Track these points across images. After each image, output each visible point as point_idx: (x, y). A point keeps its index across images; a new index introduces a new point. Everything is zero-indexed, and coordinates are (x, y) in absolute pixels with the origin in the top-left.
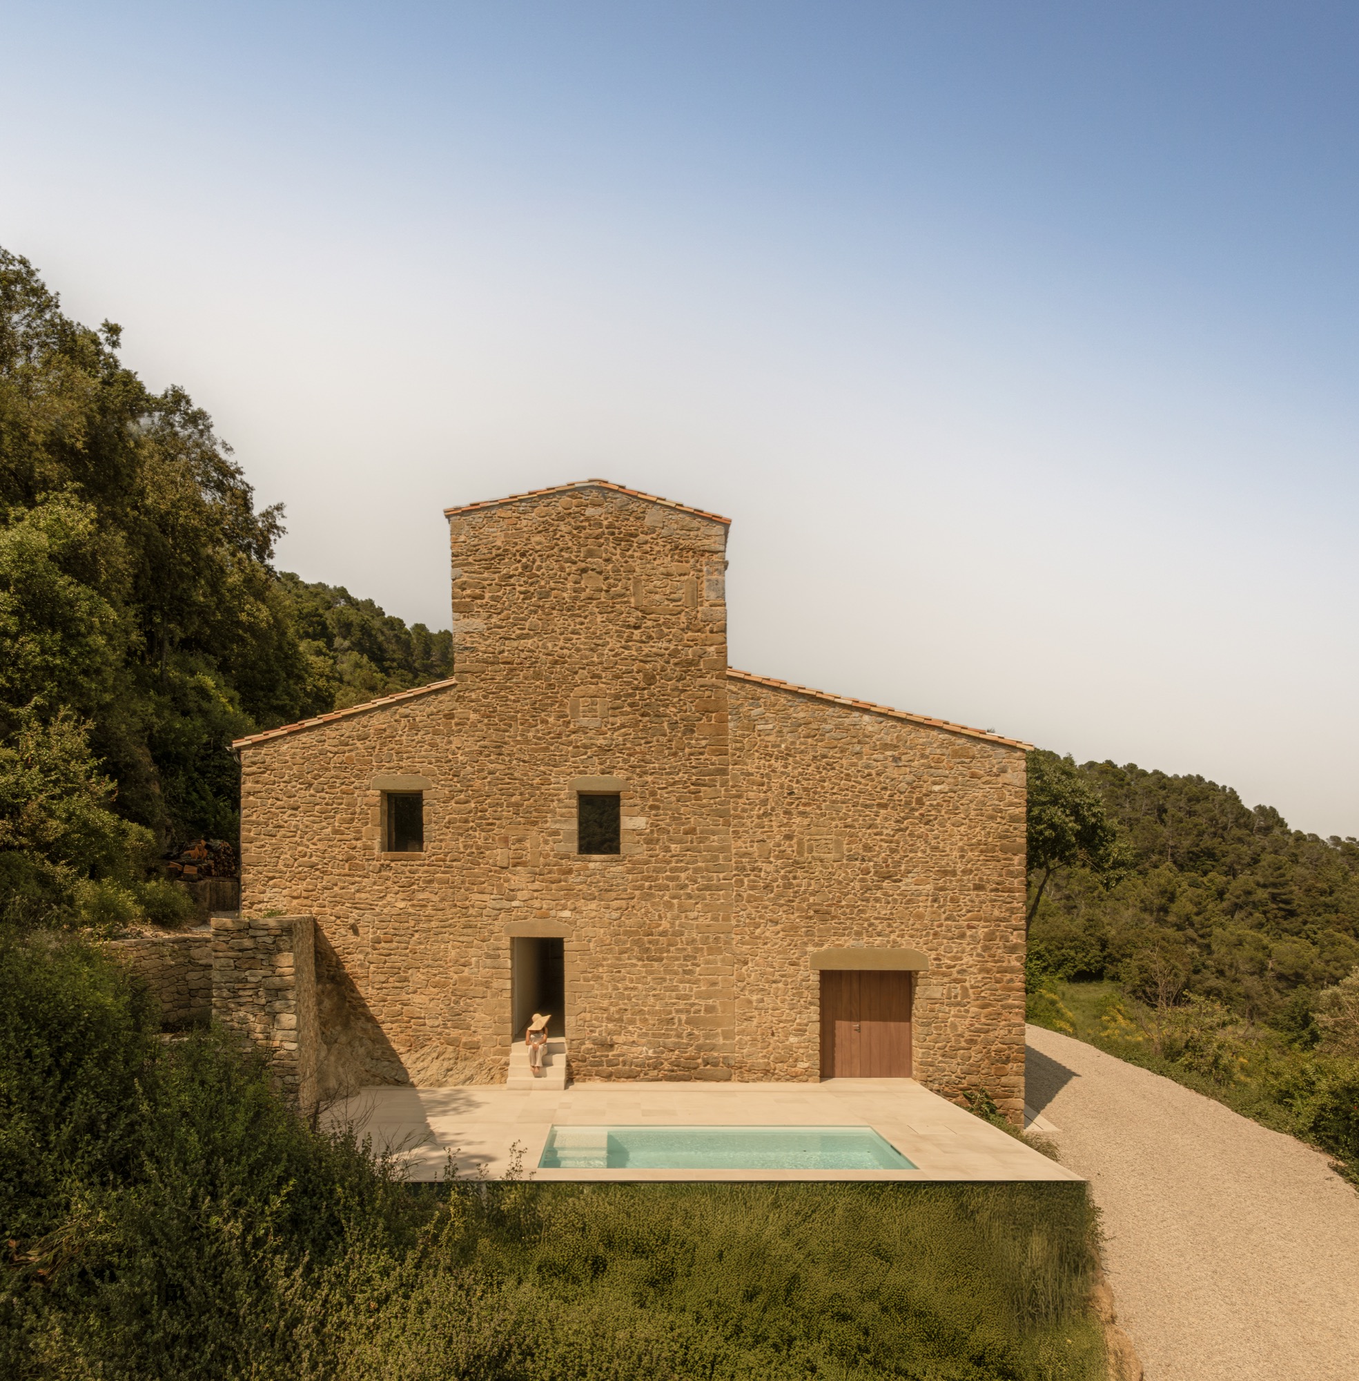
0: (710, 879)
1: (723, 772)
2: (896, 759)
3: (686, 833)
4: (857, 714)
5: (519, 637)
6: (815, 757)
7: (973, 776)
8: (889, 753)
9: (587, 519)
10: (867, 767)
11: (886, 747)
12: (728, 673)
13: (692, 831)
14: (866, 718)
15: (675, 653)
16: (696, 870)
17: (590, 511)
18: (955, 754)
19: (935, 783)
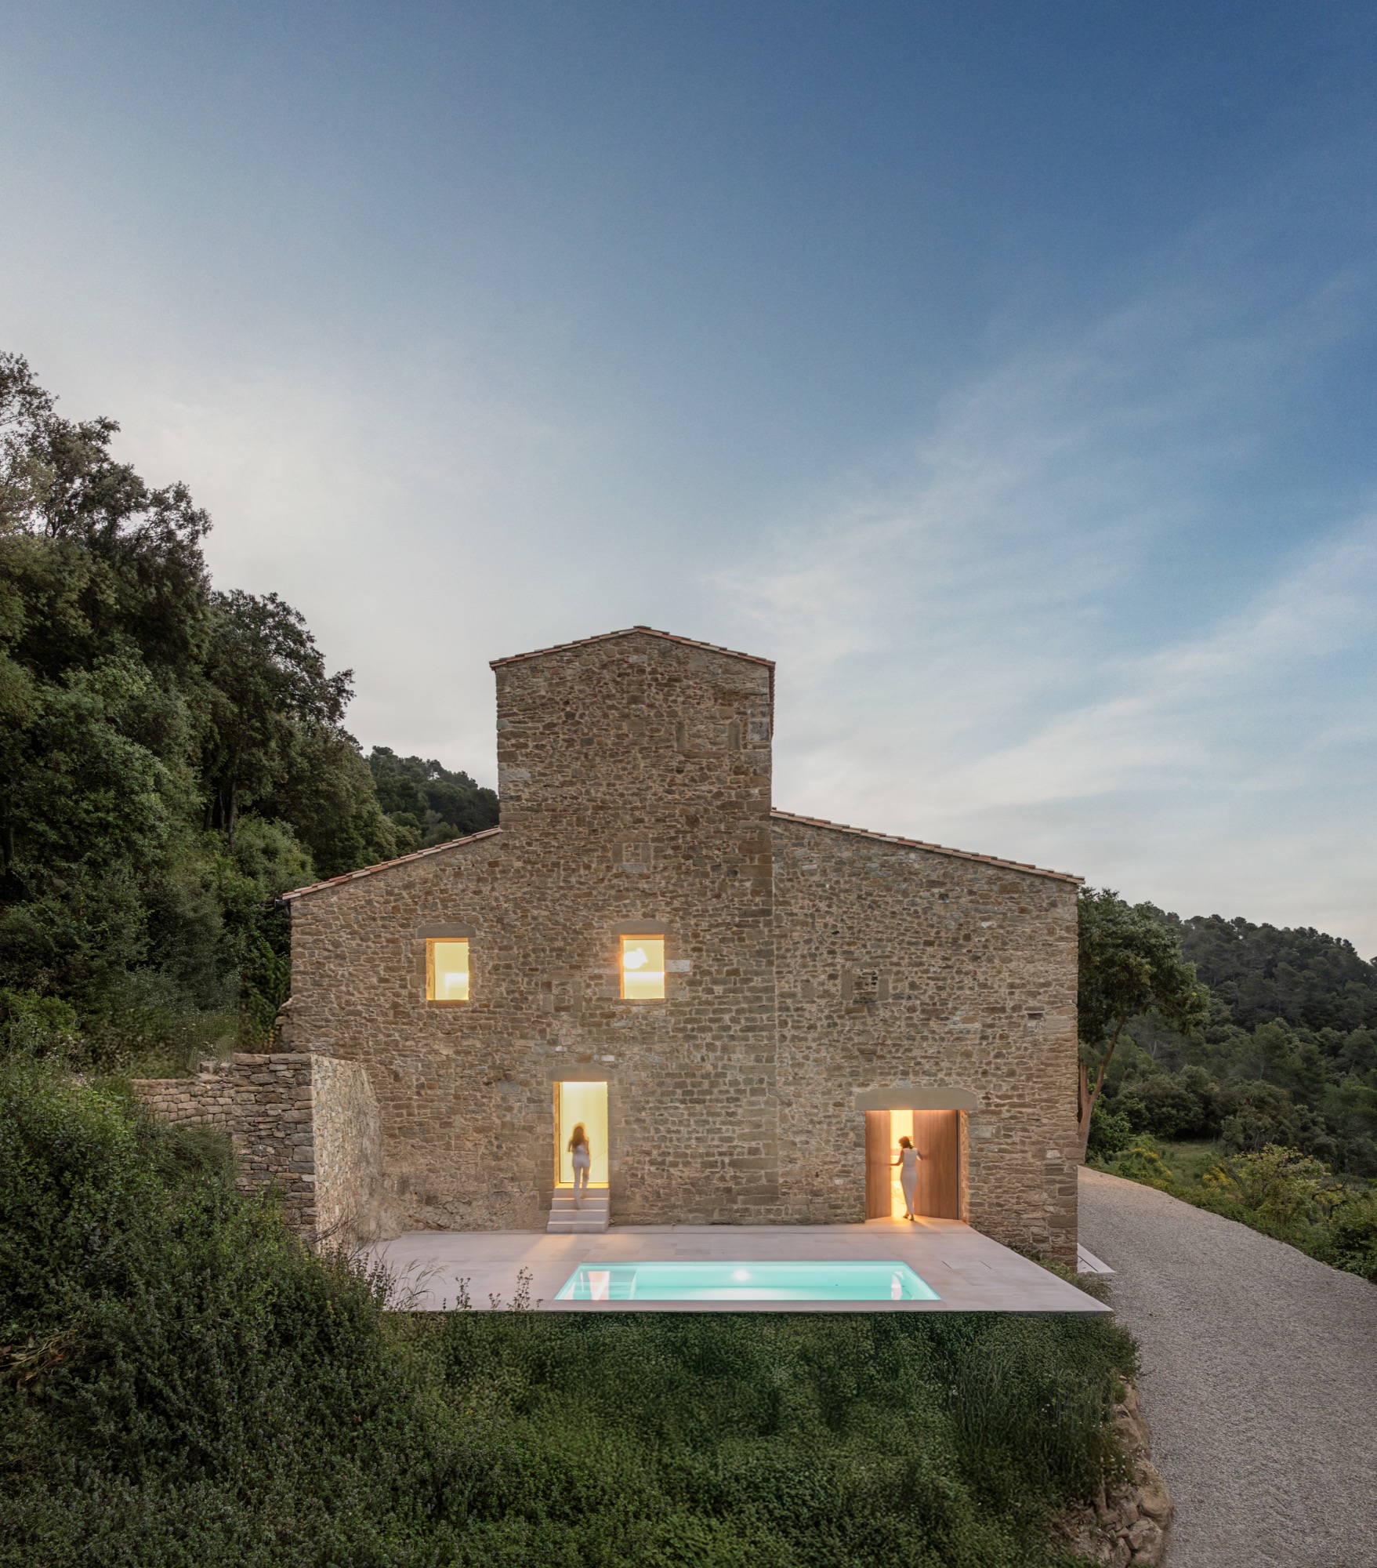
0: (753, 1020)
1: (766, 912)
2: (943, 897)
3: (729, 973)
4: (902, 852)
5: (563, 784)
6: (859, 897)
7: (1023, 911)
8: (936, 890)
9: (631, 666)
10: (914, 904)
11: (933, 884)
12: (772, 814)
13: (736, 972)
14: (913, 856)
15: (719, 794)
16: (739, 1011)
17: (633, 659)
18: (1004, 890)
19: (984, 919)
